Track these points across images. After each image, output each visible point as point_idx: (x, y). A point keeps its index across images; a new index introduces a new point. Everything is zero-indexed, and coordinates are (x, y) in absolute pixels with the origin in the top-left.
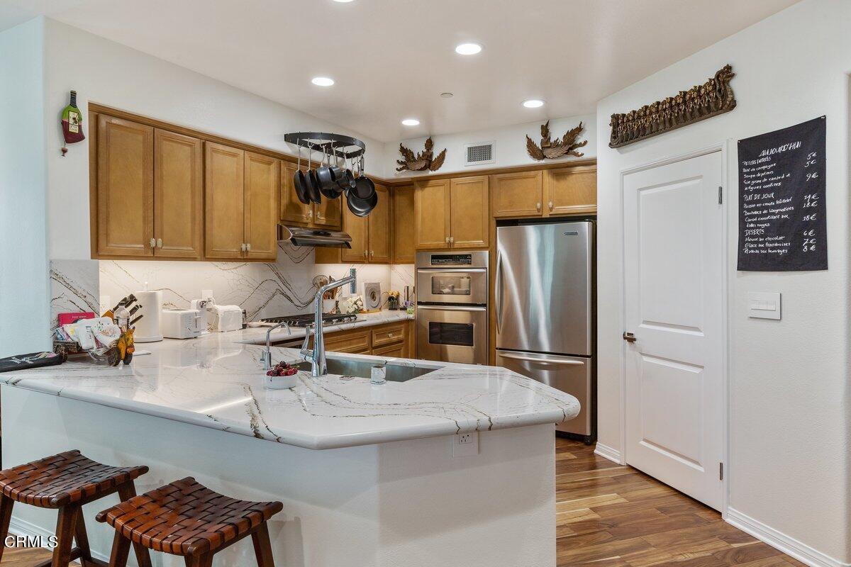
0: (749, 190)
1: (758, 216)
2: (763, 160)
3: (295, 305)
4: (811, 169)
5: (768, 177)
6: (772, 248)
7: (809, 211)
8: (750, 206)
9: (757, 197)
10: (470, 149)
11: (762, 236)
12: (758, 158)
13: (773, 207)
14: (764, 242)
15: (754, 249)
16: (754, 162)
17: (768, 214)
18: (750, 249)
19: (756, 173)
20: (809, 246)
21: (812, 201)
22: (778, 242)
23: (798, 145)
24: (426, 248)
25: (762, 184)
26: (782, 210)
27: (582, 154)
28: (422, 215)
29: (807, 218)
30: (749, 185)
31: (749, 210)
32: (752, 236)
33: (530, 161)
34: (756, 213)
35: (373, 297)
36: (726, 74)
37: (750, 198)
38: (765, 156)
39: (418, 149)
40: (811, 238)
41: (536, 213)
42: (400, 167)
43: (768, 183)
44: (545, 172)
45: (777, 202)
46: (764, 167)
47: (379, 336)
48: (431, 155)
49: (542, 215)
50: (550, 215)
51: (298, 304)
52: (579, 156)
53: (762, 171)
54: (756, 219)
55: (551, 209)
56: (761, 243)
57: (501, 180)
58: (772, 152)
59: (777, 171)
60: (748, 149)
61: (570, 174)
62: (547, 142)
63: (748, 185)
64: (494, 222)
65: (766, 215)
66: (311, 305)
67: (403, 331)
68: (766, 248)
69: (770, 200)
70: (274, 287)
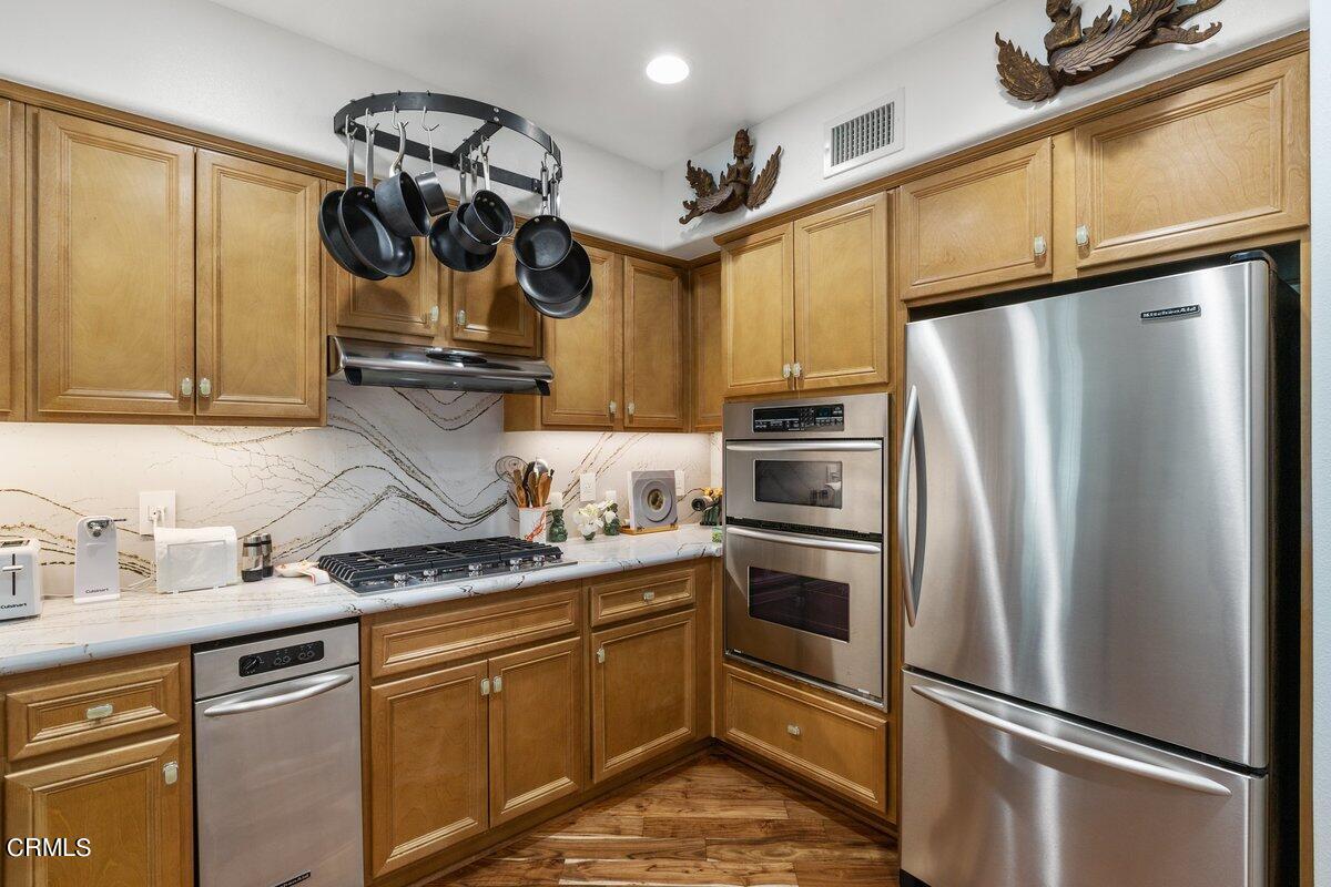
3: (444, 520)
10: (837, 132)
24: (743, 393)
28: (735, 319)
33: (1012, 114)
35: (655, 500)
39: (719, 163)
41: (1033, 271)
42: (684, 213)
44: (1062, 141)
47: (609, 600)
48: (748, 172)
49: (1050, 276)
50: (1081, 269)
51: (453, 516)
55: (1084, 250)
57: (921, 195)
62: (1068, 29)
64: (904, 313)
66: (492, 518)
67: (690, 584)
70: (379, 482)
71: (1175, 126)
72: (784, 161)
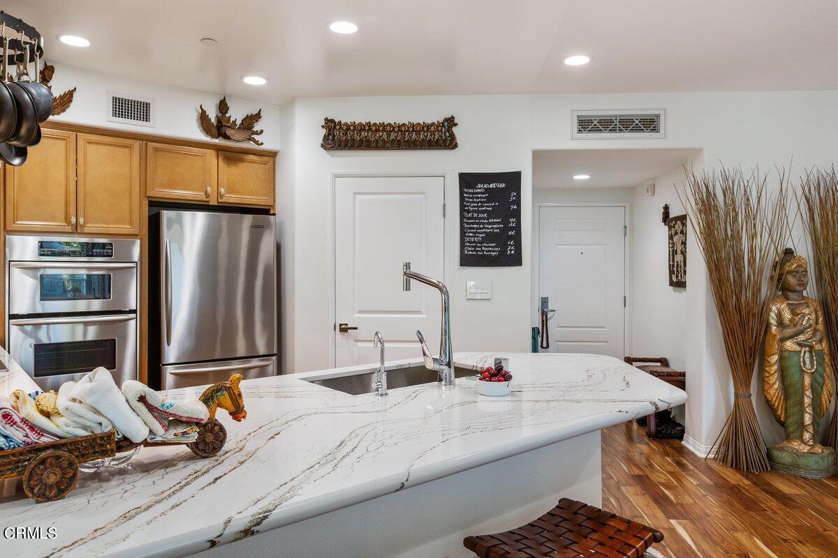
0: (469, 210)
1: (477, 229)
2: (479, 190)
4: (513, 203)
5: (482, 202)
6: (487, 251)
7: (512, 229)
8: (470, 221)
9: (475, 215)
10: (116, 99)
11: (479, 243)
12: (474, 188)
13: (487, 223)
14: (481, 247)
15: (471, 251)
16: (471, 191)
17: (484, 228)
18: (468, 251)
19: (473, 198)
20: (511, 251)
21: (513, 222)
22: (492, 247)
23: (503, 185)
24: (28, 229)
25: (478, 207)
26: (495, 226)
27: (262, 144)
29: (510, 233)
30: (470, 206)
31: (468, 223)
32: (470, 242)
33: (199, 135)
34: (475, 226)
36: (451, 122)
37: (470, 215)
38: (480, 188)
40: (512, 246)
41: (204, 199)
43: (482, 206)
45: (490, 220)
46: (479, 196)
49: (208, 202)
52: (259, 145)
53: (478, 198)
54: (475, 231)
56: (479, 247)
57: (156, 150)
58: (485, 186)
59: (489, 200)
60: (467, 180)
61: (242, 161)
63: (468, 206)
64: (145, 203)
65: (482, 228)
68: (483, 251)
69: (484, 218)
71: (246, 164)
72: (75, 95)
